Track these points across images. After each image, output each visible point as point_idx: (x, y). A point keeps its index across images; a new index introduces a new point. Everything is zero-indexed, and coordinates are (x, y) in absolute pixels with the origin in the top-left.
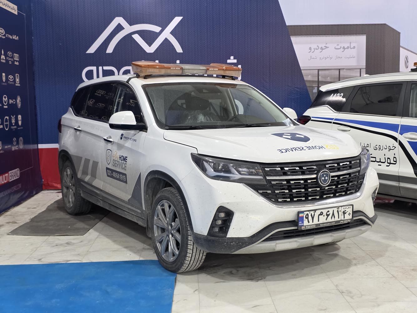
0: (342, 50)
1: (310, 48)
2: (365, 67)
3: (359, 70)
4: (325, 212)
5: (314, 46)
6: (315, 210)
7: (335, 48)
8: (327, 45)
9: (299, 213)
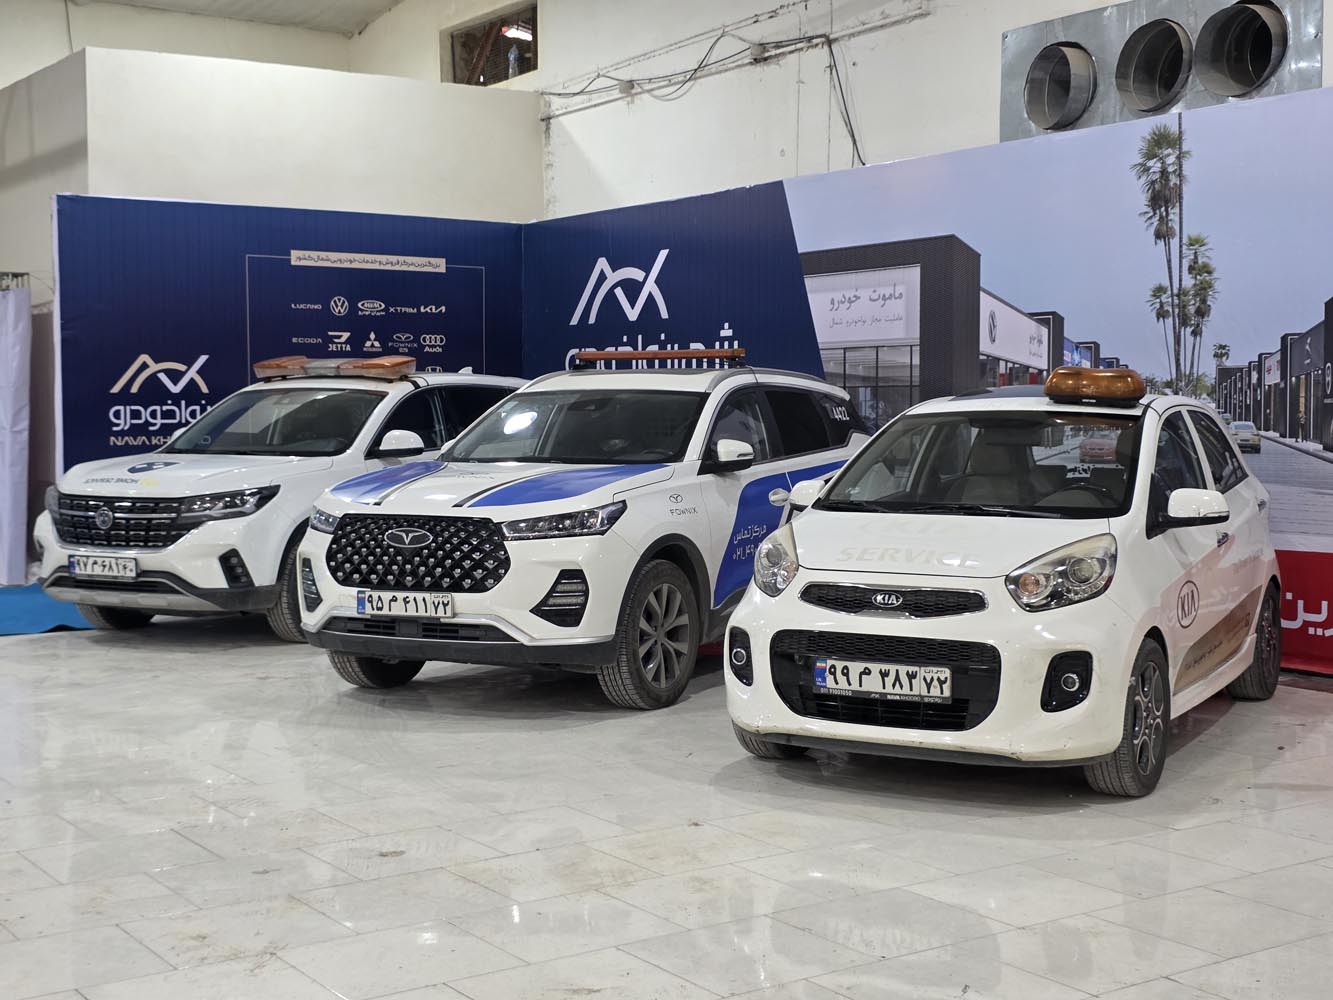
0: (881, 302)
1: (832, 302)
2: (918, 342)
3: (909, 348)
4: (99, 561)
5: (838, 296)
6: (88, 557)
7: (871, 300)
8: (857, 294)
9: (70, 556)
